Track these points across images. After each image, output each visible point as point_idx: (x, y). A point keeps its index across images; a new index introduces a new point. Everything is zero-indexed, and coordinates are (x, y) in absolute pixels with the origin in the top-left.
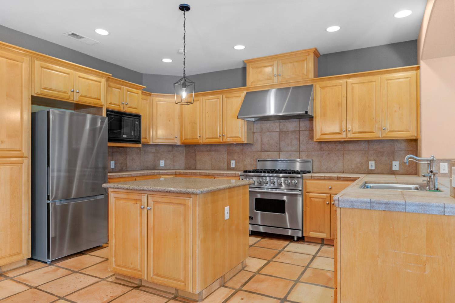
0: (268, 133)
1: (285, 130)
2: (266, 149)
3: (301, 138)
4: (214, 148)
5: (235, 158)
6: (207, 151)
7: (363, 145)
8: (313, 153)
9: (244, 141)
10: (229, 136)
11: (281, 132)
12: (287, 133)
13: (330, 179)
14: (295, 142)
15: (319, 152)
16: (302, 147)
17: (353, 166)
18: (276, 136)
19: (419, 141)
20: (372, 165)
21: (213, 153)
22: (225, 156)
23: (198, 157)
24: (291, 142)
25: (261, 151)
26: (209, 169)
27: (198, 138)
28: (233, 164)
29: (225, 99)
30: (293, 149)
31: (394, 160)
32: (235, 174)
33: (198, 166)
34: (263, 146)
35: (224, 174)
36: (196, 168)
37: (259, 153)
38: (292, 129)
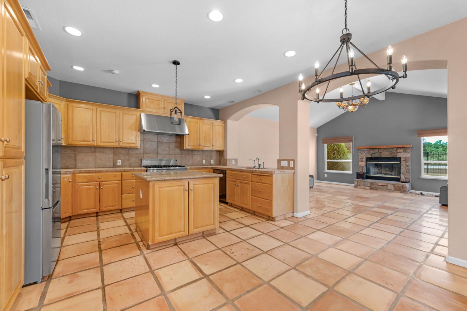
0: (149, 142)
1: (161, 141)
2: (148, 152)
3: (171, 147)
4: (98, 150)
5: (121, 158)
6: (91, 152)
7: (201, 153)
8: (178, 155)
9: (138, 146)
10: (125, 141)
11: (158, 142)
12: (162, 143)
14: (167, 149)
15: (181, 155)
16: (171, 152)
17: (196, 162)
18: (154, 145)
19: (225, 153)
20: (204, 162)
21: (97, 154)
22: (111, 156)
23: (79, 157)
24: (165, 149)
25: (144, 154)
26: (93, 167)
27: (91, 141)
28: (119, 162)
29: (121, 114)
30: (166, 153)
31: (212, 159)
33: (79, 165)
34: (145, 150)
36: (75, 167)
37: (142, 155)
38: (165, 141)
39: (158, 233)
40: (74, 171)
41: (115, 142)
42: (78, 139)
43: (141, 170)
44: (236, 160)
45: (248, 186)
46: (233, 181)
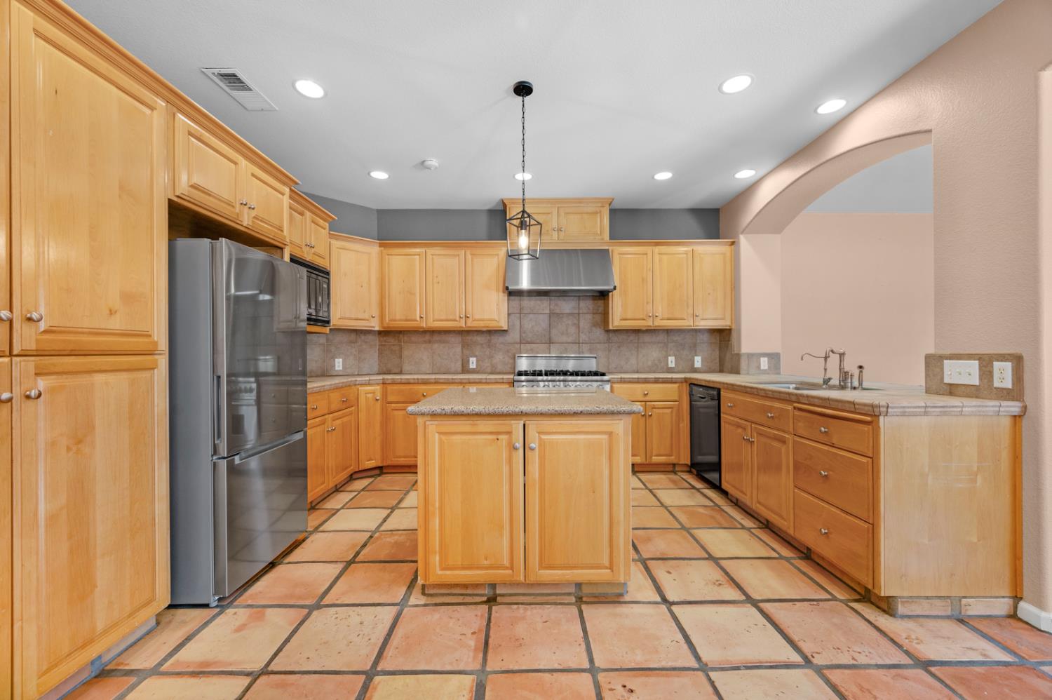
0: (531, 316)
1: (558, 311)
2: (529, 340)
3: (581, 324)
4: (436, 337)
5: (477, 353)
6: (425, 342)
7: (662, 337)
8: (598, 346)
9: (503, 325)
10: (477, 317)
11: (552, 314)
12: (561, 316)
13: (646, 381)
14: (572, 330)
15: (606, 345)
16: (583, 337)
17: (650, 363)
18: (543, 321)
20: (672, 361)
21: (436, 346)
22: (459, 349)
23: (406, 353)
24: (567, 330)
25: (521, 343)
26: (428, 372)
27: (418, 319)
28: (473, 362)
29: (469, 257)
30: (570, 340)
31: (696, 355)
32: (503, 379)
33: (406, 367)
34: (524, 335)
35: (481, 379)
36: (401, 371)
37: (518, 346)
38: (568, 311)
39: (438, 558)
40: (384, 379)
41: (458, 319)
42: (398, 317)
43: (501, 381)
44: (774, 357)
45: (783, 449)
46: (739, 426)
